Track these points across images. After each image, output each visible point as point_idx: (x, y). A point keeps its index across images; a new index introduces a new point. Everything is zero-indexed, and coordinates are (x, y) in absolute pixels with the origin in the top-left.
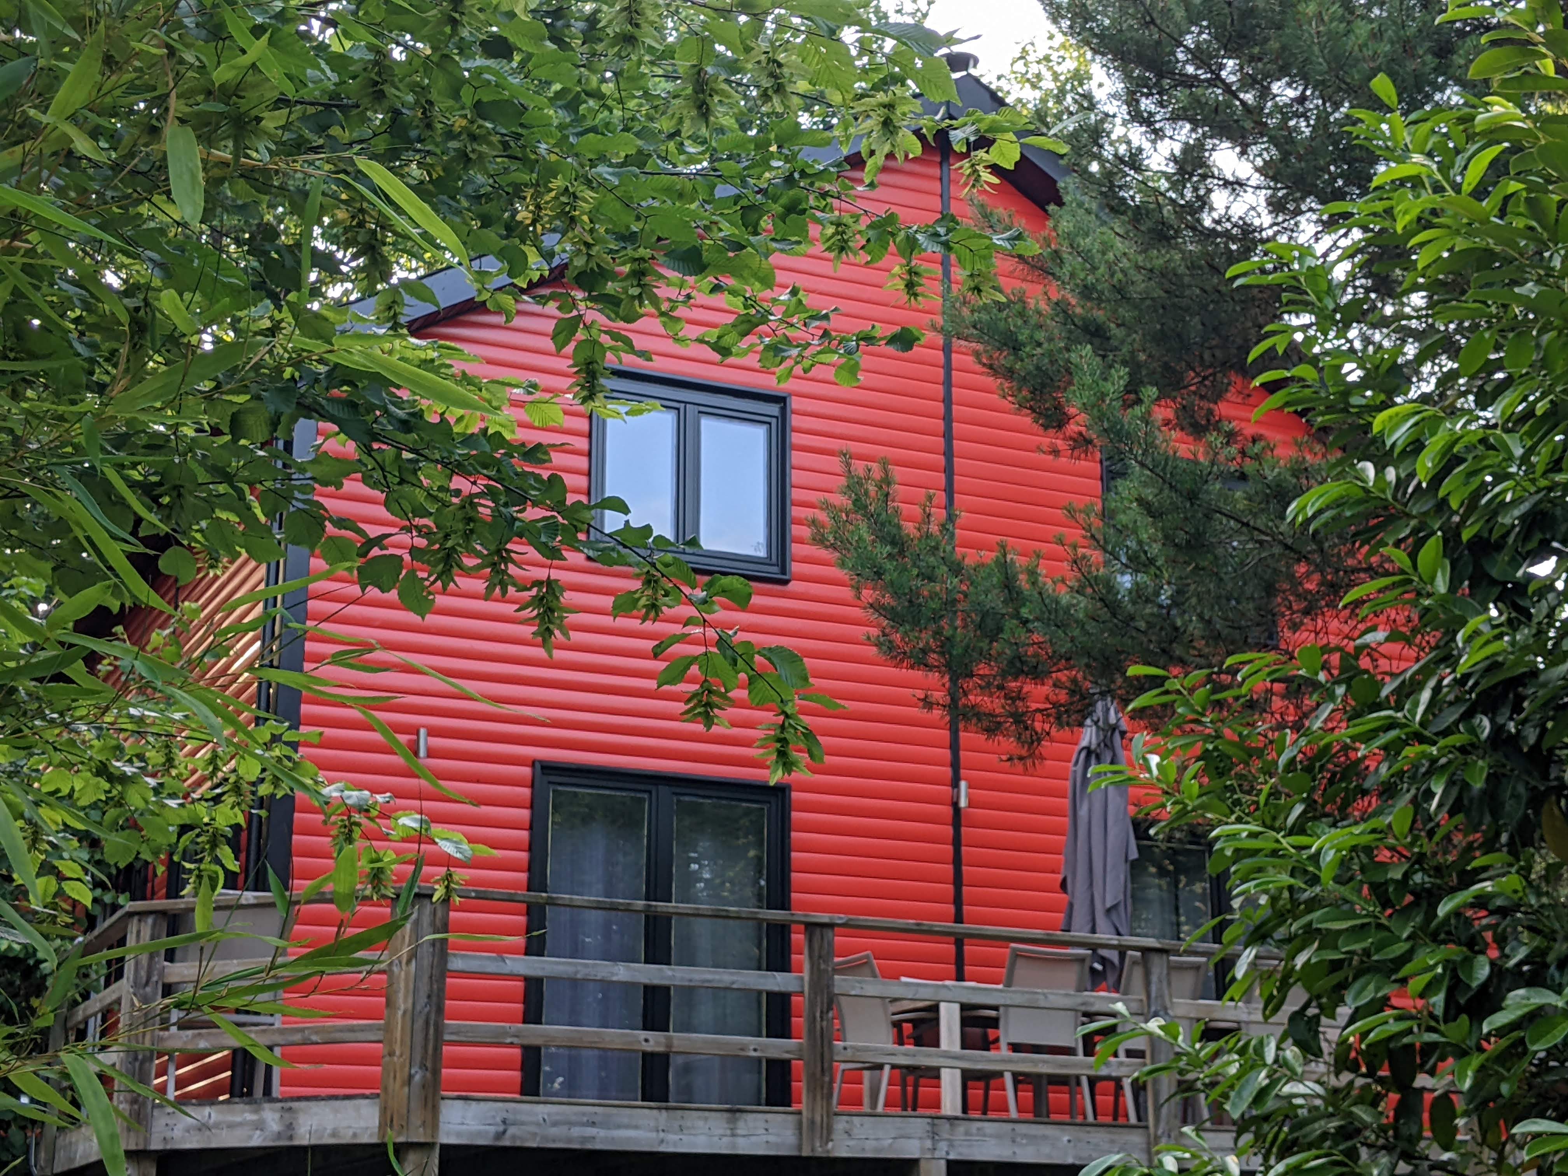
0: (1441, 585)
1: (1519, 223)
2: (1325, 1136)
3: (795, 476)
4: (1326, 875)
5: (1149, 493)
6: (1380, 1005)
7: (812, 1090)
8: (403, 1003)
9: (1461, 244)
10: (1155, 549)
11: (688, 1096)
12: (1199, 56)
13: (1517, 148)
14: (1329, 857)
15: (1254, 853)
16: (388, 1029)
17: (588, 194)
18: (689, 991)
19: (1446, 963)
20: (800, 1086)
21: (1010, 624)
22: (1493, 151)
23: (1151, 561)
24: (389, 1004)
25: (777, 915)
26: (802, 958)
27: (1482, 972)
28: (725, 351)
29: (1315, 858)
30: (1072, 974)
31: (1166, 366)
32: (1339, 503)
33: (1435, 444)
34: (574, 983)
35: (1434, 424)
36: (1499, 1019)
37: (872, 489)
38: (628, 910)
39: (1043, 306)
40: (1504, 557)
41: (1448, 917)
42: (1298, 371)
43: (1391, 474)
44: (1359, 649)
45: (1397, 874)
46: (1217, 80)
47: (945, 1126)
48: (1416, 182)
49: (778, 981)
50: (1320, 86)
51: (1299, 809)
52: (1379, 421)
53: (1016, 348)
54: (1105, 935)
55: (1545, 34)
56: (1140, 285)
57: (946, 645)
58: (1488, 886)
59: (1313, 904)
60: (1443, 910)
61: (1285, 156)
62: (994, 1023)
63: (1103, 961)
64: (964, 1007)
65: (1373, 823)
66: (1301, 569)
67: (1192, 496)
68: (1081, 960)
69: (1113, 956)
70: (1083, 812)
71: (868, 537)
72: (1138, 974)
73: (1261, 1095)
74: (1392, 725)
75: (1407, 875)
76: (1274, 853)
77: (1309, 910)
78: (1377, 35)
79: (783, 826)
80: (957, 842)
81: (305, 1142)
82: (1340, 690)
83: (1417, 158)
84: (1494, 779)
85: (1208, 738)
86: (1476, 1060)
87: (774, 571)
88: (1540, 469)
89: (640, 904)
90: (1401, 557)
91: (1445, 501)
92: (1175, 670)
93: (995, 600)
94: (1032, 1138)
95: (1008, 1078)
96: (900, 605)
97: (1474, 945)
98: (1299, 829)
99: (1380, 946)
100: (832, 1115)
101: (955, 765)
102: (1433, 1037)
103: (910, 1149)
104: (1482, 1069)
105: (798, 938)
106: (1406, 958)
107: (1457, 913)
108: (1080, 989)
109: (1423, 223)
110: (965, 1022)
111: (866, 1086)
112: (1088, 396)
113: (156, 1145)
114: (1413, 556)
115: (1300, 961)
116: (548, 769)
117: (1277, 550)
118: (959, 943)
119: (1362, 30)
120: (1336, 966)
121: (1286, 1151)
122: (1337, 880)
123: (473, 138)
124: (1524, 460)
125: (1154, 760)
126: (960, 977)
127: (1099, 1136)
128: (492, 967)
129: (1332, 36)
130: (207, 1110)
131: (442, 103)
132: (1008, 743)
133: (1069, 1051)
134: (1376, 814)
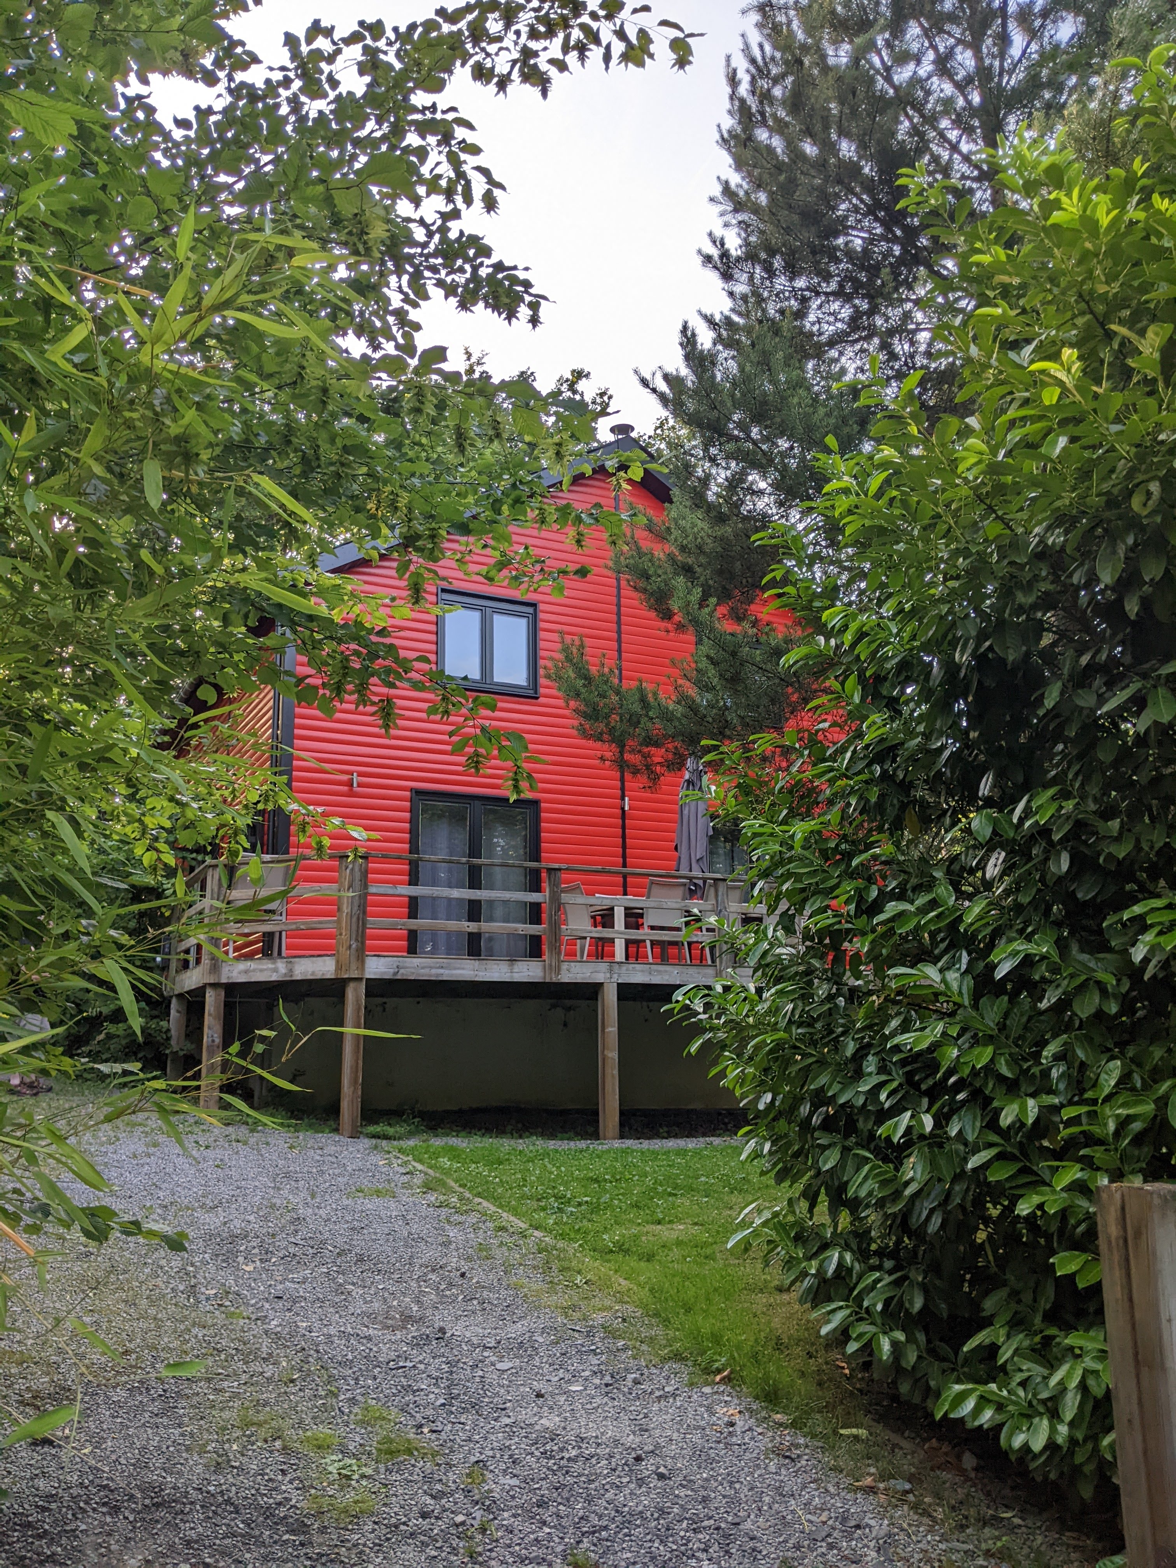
0: (857, 699)
1: (897, 512)
2: (797, 973)
3: (541, 644)
4: (797, 845)
5: (712, 653)
6: (823, 910)
7: (551, 951)
8: (346, 909)
9: (868, 523)
10: (715, 681)
11: (491, 954)
12: (740, 425)
13: (897, 473)
14: (799, 836)
15: (761, 834)
16: (339, 922)
17: (405, 494)
18: (491, 902)
19: (857, 889)
20: (545, 948)
21: (644, 720)
22: (886, 474)
23: (714, 688)
24: (339, 909)
25: (534, 864)
26: (546, 885)
27: (874, 893)
28: (491, 579)
29: (792, 837)
30: (680, 891)
31: (724, 588)
32: (807, 657)
33: (853, 627)
34: (434, 899)
35: (854, 617)
36: (882, 917)
37: (575, 650)
38: (458, 863)
39: (662, 556)
40: (887, 684)
41: (857, 867)
42: (786, 590)
43: (833, 642)
44: (817, 731)
45: (832, 845)
46: (749, 437)
47: (616, 966)
48: (846, 491)
49: (535, 897)
50: (800, 441)
51: (785, 812)
52: (825, 615)
53: (648, 578)
54: (696, 873)
55: (911, 413)
56: (710, 545)
57: (612, 730)
58: (877, 851)
59: (791, 860)
60: (854, 863)
61: (783, 477)
62: (641, 916)
63: (695, 885)
64: (626, 909)
65: (821, 819)
66: (790, 690)
67: (734, 654)
68: (684, 885)
69: (700, 882)
70: (686, 812)
71: (573, 675)
72: (712, 890)
73: (765, 954)
74: (831, 769)
75: (837, 845)
76: (771, 835)
77: (790, 862)
78: (828, 415)
79: (537, 820)
80: (624, 827)
81: (299, 978)
82: (806, 752)
83: (846, 478)
84: (882, 796)
85: (741, 776)
86: (871, 937)
87: (531, 692)
88: (906, 639)
89: (464, 860)
90: (836, 686)
91: (858, 656)
92: (727, 742)
93: (637, 708)
94: (659, 971)
95: (648, 943)
96: (589, 711)
97: (870, 880)
98: (785, 822)
99: (823, 881)
100: (560, 962)
101: (623, 789)
102: (850, 926)
103: (599, 978)
104: (872, 942)
105: (544, 875)
106: (837, 886)
107: (862, 864)
108: (684, 899)
109: (850, 512)
110: (627, 915)
111: (578, 947)
112: (680, 603)
113: (224, 980)
114: (843, 684)
115: (784, 888)
116: (418, 792)
117: (777, 681)
118: (625, 877)
119: (822, 411)
120: (803, 890)
121: (778, 981)
122: (803, 848)
123: (343, 464)
124: (897, 634)
125: (713, 788)
126: (625, 894)
127: (692, 971)
128: (390, 891)
129: (806, 414)
130: (249, 963)
131: (324, 446)
132: (643, 779)
133: (678, 929)
134: (824, 814)
